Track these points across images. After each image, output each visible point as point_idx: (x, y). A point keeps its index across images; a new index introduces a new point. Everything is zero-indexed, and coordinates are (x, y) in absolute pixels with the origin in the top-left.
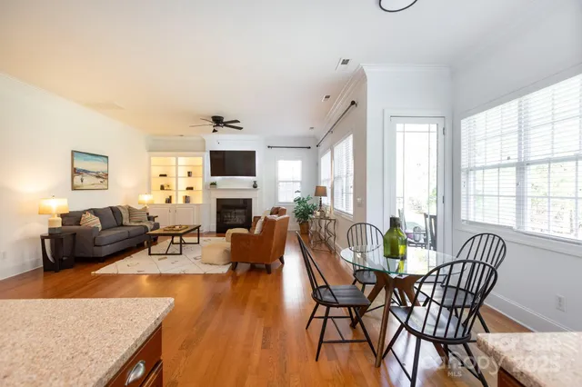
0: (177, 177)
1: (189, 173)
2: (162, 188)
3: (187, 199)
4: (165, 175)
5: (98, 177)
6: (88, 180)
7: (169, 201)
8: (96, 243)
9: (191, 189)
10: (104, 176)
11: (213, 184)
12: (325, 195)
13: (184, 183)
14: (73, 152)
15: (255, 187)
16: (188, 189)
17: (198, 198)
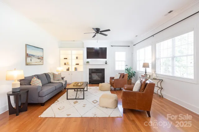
0: (72, 59)
1: (77, 57)
2: (65, 64)
3: (76, 69)
4: (66, 59)
5: (39, 59)
6: (34, 60)
7: (68, 70)
8: (40, 95)
9: (78, 64)
10: (41, 58)
11: (88, 62)
12: (148, 67)
13: (75, 62)
14: (26, 45)
15: (106, 63)
16: (76, 64)
17: (81, 68)
